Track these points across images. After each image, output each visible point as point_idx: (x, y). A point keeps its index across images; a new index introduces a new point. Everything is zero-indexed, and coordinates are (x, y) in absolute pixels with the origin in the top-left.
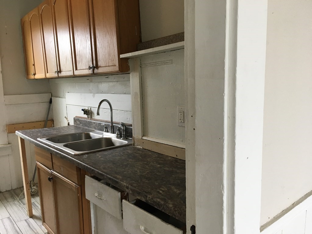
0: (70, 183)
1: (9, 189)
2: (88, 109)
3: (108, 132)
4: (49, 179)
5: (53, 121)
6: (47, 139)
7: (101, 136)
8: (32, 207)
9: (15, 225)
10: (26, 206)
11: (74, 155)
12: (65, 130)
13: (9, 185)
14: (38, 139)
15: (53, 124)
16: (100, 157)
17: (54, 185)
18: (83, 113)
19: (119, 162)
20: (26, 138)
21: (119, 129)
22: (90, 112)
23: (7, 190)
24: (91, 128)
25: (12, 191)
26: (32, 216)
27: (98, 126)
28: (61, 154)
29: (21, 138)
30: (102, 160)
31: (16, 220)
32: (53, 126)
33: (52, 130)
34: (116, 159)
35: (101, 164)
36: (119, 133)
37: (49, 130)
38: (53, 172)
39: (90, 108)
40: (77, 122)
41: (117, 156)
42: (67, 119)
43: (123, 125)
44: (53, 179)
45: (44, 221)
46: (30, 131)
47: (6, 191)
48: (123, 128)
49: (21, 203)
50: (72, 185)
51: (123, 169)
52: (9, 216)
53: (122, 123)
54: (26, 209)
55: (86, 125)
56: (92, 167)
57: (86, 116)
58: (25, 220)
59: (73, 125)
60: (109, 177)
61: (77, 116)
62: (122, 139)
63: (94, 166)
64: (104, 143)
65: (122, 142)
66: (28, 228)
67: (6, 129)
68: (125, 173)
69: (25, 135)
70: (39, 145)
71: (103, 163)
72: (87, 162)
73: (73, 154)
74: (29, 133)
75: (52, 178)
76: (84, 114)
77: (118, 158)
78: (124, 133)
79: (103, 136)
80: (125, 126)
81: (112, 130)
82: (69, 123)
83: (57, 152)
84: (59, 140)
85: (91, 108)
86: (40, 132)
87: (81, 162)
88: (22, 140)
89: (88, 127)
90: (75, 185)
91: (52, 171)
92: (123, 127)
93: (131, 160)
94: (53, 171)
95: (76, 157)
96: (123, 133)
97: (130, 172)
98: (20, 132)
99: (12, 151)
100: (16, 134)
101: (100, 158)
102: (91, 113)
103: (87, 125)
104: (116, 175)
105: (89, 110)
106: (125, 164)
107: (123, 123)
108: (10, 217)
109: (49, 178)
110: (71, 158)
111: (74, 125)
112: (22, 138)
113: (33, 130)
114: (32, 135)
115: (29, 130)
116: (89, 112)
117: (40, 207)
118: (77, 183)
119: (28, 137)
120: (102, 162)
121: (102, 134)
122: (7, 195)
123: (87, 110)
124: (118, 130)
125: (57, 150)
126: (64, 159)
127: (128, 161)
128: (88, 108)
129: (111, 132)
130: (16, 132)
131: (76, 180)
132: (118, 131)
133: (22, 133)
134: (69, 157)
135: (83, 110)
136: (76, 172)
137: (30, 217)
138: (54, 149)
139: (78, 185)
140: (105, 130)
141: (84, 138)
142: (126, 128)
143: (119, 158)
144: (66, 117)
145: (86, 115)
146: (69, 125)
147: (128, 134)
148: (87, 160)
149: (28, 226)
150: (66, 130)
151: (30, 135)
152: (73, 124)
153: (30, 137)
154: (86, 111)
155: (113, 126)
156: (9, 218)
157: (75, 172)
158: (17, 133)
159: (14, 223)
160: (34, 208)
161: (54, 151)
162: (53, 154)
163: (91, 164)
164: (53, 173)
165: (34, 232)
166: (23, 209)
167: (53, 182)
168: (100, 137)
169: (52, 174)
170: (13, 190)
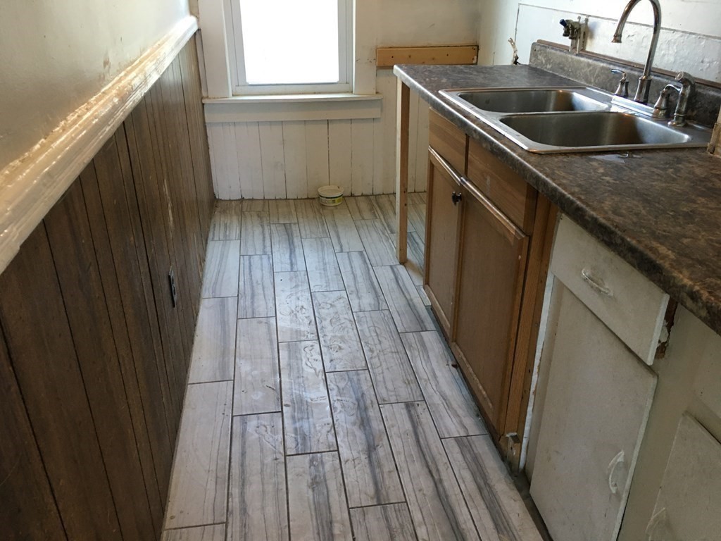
0: (503, 222)
1: (369, 192)
2: (577, 20)
3: (626, 96)
4: (455, 199)
5: (478, 49)
6: (460, 96)
7: (603, 106)
8: (406, 242)
9: (371, 271)
10: (395, 239)
11: (528, 152)
12: (506, 75)
13: (369, 184)
14: (440, 92)
15: (475, 57)
16: (601, 170)
17: (462, 215)
18: (563, 32)
19: (662, 198)
20: (414, 86)
21: (669, 94)
22: (582, 30)
23: (364, 193)
24: (577, 78)
25: (372, 197)
26: (404, 261)
27: (598, 76)
28: (493, 142)
29: (403, 85)
30: (608, 182)
31: (373, 262)
32: (474, 62)
33: (475, 73)
34: (652, 186)
35: (606, 194)
36: (663, 105)
37: (468, 71)
38: (465, 183)
39: (585, 17)
40: (540, 57)
41: (656, 177)
42: (514, 45)
43: (686, 80)
44: (462, 199)
45: (427, 283)
46: (424, 68)
47: (362, 195)
48: (684, 90)
49: (387, 228)
50: (508, 227)
51: (679, 228)
52: (363, 249)
53: (685, 73)
54: (395, 242)
55: (561, 68)
56: (579, 199)
57: (567, 42)
58: (391, 267)
59: (526, 65)
60: (629, 243)
61: (543, 39)
62: (672, 126)
63: (583, 197)
64: (609, 127)
65: (670, 134)
66: (394, 285)
67: (374, 57)
68: (685, 241)
69: (412, 77)
70: (443, 108)
71: (610, 191)
72: (564, 181)
73: (526, 148)
74: (423, 73)
75: (460, 197)
76: (565, 35)
77: (659, 185)
78: (683, 109)
79: (610, 107)
80: (693, 87)
81: (644, 91)
82: (517, 58)
83: (484, 135)
84: (487, 102)
85: (590, 18)
86: (445, 74)
87: (547, 176)
88: (406, 89)
89: (568, 75)
90: (516, 232)
91: (464, 180)
92: (685, 87)
93: (703, 200)
94: (467, 180)
95: (533, 159)
96: (680, 106)
97: (702, 243)
98: (403, 70)
99: (382, 111)
100: (395, 72)
101: (603, 174)
102: (584, 34)
103: (566, 68)
104: (655, 244)
105: (580, 25)
106: (685, 209)
107: (690, 75)
108: (364, 252)
109: (455, 194)
110: (519, 158)
111: (529, 66)
112: (407, 84)
113: (432, 67)
114: (427, 79)
115: (423, 66)
116: (580, 29)
117: (423, 248)
118: (521, 225)
119: (420, 83)
120: (610, 189)
121: (609, 100)
122: (363, 205)
123: (576, 23)
124: (663, 95)
125: (485, 130)
126: (499, 158)
127: (694, 202)
128: (579, 18)
129: (639, 97)
130: (395, 67)
131: (520, 218)
132: (662, 97)
133: (408, 74)
134: (514, 155)
135: (563, 23)
136: (525, 200)
137: (401, 263)
138: (477, 125)
139: (523, 233)
140: (621, 87)
141: (552, 105)
142: (694, 94)
143: (664, 185)
144: (511, 41)
145: (570, 38)
146: (516, 62)
147: (693, 111)
148: (563, 174)
149: (395, 280)
150: (508, 77)
151: (425, 80)
152: (527, 63)
153: (424, 84)
154: (573, 28)
155: (650, 81)
156: (361, 253)
157: (523, 199)
158: (397, 70)
159: (370, 266)
160: (410, 244)
161: (475, 130)
162: (473, 138)
163: (577, 189)
164: (467, 186)
165: (405, 296)
166: (390, 241)
167: (463, 207)
168: (598, 110)
169: (461, 187)
170: (376, 195)
